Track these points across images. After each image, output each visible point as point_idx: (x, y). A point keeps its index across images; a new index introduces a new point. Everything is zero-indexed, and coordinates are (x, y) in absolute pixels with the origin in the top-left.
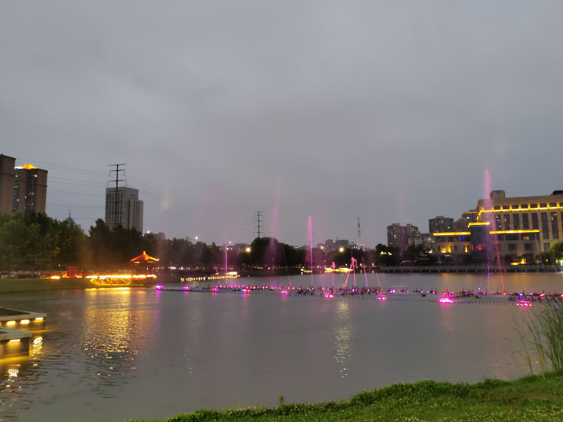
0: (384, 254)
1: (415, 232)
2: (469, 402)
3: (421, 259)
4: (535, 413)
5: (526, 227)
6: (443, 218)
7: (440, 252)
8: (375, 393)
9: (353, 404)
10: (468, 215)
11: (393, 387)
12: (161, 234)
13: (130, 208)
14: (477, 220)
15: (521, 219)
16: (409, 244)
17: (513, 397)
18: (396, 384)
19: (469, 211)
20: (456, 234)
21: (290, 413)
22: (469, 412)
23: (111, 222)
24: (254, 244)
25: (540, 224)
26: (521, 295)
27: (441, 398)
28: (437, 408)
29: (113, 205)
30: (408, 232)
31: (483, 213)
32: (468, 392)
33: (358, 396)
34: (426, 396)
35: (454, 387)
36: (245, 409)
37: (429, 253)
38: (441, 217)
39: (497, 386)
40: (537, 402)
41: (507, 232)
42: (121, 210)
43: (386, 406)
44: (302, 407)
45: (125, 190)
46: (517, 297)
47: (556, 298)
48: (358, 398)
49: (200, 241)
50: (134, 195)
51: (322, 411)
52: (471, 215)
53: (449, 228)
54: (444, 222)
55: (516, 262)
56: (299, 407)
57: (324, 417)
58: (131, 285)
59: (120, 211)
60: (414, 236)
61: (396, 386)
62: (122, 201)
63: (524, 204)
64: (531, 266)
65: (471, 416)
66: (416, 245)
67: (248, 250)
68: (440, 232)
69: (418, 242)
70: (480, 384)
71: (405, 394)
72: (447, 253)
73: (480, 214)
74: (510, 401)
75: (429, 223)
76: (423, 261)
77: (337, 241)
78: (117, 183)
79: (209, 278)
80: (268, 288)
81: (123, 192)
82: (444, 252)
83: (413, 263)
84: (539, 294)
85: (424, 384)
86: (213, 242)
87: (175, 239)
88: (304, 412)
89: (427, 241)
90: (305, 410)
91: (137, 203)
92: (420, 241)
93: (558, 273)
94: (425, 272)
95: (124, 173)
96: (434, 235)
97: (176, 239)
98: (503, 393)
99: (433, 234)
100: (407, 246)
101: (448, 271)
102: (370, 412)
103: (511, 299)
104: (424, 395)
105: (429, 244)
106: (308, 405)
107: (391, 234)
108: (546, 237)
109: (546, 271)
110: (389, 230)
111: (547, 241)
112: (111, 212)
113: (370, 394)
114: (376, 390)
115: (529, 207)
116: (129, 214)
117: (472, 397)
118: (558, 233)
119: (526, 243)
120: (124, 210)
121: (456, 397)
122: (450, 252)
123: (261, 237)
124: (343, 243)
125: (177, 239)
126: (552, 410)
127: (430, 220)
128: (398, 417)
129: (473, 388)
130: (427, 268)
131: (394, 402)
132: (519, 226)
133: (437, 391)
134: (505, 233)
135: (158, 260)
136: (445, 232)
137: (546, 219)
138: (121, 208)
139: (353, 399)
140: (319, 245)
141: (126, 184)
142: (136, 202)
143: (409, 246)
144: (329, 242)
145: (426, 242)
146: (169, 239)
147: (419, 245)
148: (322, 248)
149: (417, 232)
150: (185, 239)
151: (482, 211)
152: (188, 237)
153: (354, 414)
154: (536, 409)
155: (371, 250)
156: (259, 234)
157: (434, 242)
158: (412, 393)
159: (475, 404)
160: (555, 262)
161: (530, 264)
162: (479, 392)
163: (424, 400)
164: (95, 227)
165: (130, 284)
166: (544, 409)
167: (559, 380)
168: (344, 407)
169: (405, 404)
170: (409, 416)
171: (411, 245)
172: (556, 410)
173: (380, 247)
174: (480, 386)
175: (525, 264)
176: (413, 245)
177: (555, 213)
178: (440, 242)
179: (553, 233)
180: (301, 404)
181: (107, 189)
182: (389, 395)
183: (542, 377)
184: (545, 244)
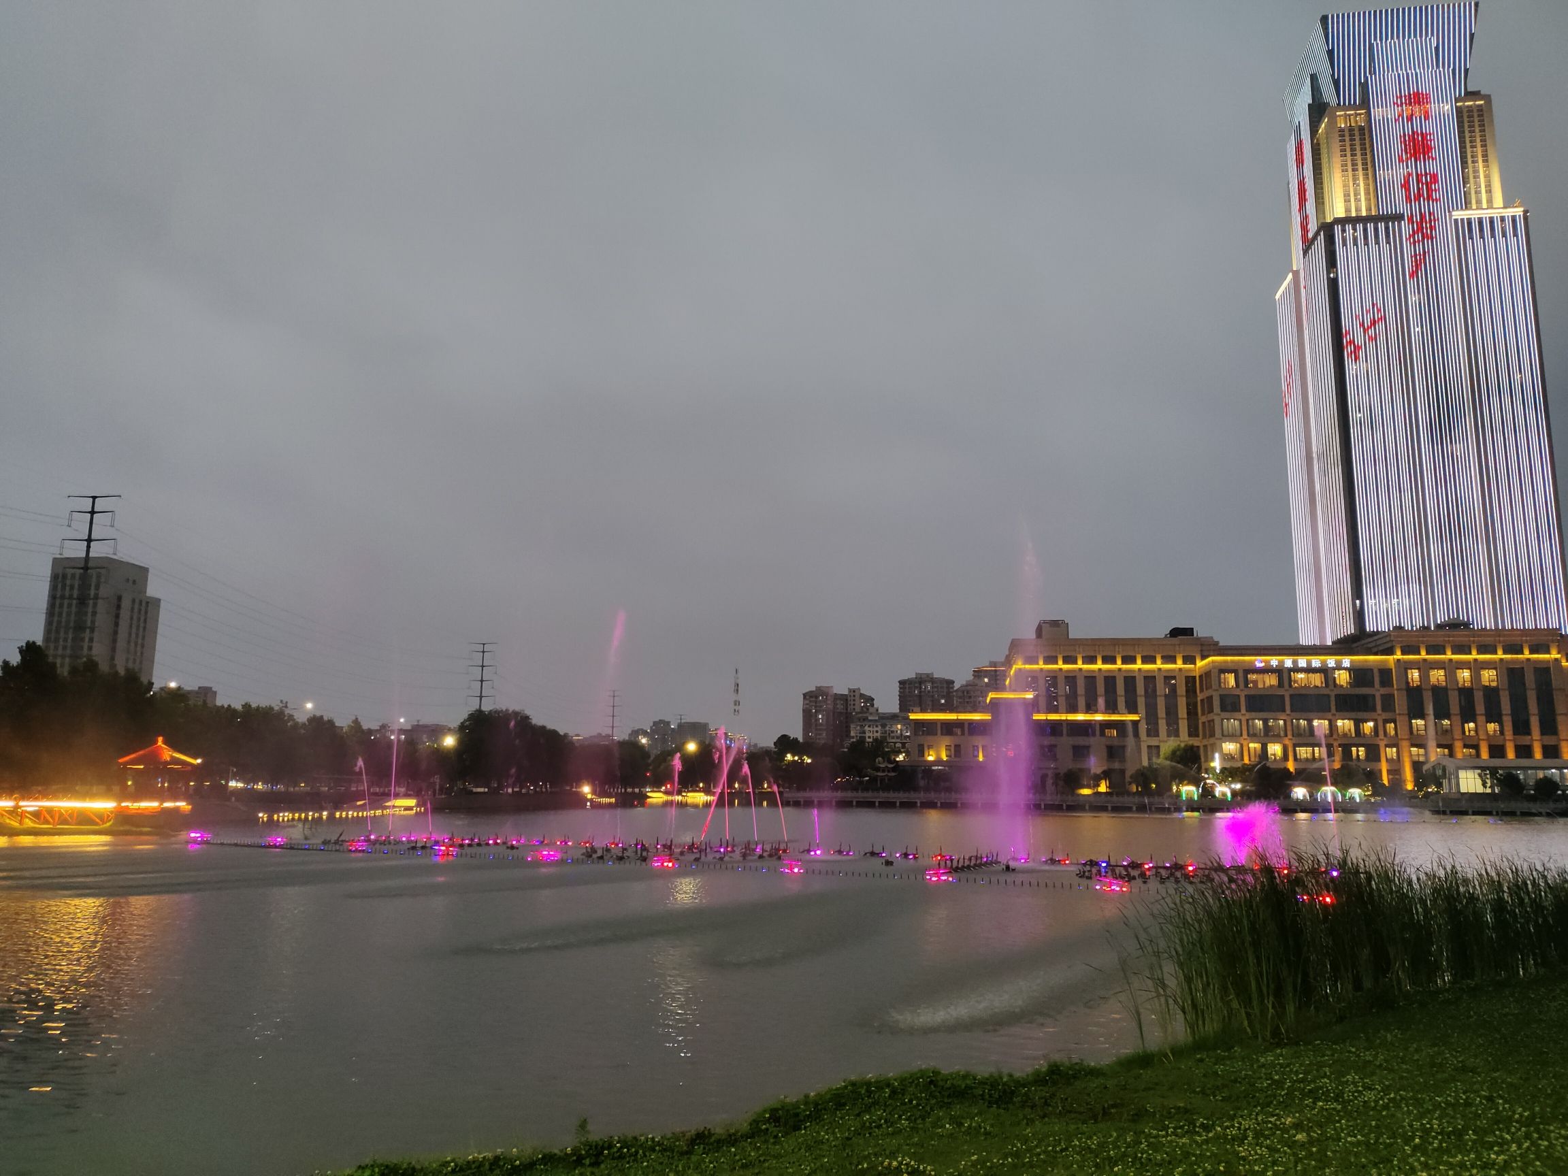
0: (794, 761)
1: (868, 709)
2: (1021, 1116)
3: (880, 774)
4: (1163, 1137)
5: (1111, 708)
6: (930, 679)
7: (921, 759)
8: (806, 1103)
9: (755, 1131)
10: (986, 674)
11: (846, 1087)
12: (206, 692)
13: (121, 616)
14: (1005, 684)
15: (1101, 689)
16: (853, 737)
17: (1110, 1102)
18: (853, 1078)
19: (988, 664)
20: (959, 718)
21: (603, 1162)
22: (1025, 1141)
23: (60, 652)
24: (467, 727)
25: (1141, 702)
26: (1104, 865)
27: (956, 1110)
28: (952, 1134)
29: (70, 606)
30: (850, 708)
31: (1020, 669)
32: (1013, 1092)
33: (765, 1111)
34: (923, 1107)
35: (983, 1083)
36: (489, 1155)
37: (898, 759)
38: (928, 675)
39: (1075, 1077)
40: (1165, 1113)
41: (1071, 717)
42: (93, 622)
43: (834, 1133)
44: (633, 1146)
45: (109, 564)
46: (1094, 870)
47: (1178, 874)
48: (767, 1116)
49: (318, 714)
50: (134, 582)
51: (682, 1154)
52: (993, 673)
53: (943, 701)
54: (932, 688)
55: (1088, 787)
56: (625, 1144)
57: (689, 1168)
58: (115, 828)
59: (89, 624)
60: (865, 719)
61: (853, 1084)
62: (96, 597)
63: (1109, 654)
64: (1121, 799)
65: (1029, 1150)
66: (868, 740)
67: (449, 741)
68: (923, 711)
69: (872, 733)
70: (1037, 1073)
71: (875, 1103)
72: (938, 762)
73: (1012, 672)
74: (1105, 1113)
75: (900, 688)
76: (882, 779)
77: (680, 726)
78: (88, 547)
79: (338, 815)
80: (504, 843)
81: (103, 571)
82: (931, 758)
83: (861, 782)
84: (1141, 865)
85: (918, 1079)
86: (354, 718)
87: (247, 706)
88: (639, 1157)
89: (892, 732)
90: (641, 1152)
91: (141, 602)
92: (877, 732)
93: (1176, 815)
94: (887, 805)
95: (113, 520)
96: (911, 718)
97: (250, 706)
98: (1089, 1095)
99: (909, 716)
100: (847, 743)
101: (939, 805)
102: (800, 1150)
103: (1081, 875)
104: (918, 1105)
105: (898, 738)
106: (647, 1139)
107: (811, 710)
108: (1153, 732)
109: (1150, 809)
110: (807, 702)
111: (1154, 742)
112: (63, 624)
113: (796, 1106)
114: (807, 1096)
115: (1119, 661)
116: (116, 633)
117: (1023, 1105)
118: (1178, 724)
119: (1109, 743)
120: (102, 620)
121: (989, 1107)
122: (945, 758)
123: (486, 708)
124: (696, 729)
125: (254, 705)
126: (1197, 1129)
127: (900, 682)
128: (866, 1158)
129: (1024, 1086)
130: (892, 796)
131: (853, 1124)
132: (1096, 705)
133: (946, 1094)
134: (1067, 720)
135: (199, 761)
136: (934, 711)
137: (1155, 690)
138: (94, 613)
139: (754, 1121)
140: (636, 733)
141: (115, 548)
142: (137, 601)
143: (853, 742)
144: (660, 728)
145: (892, 735)
146: (229, 706)
147: (876, 740)
148: (644, 741)
149: (871, 710)
150: (276, 708)
151: (1019, 665)
152: (287, 702)
153: (761, 1155)
154: (1166, 1128)
155: (762, 748)
156: (481, 700)
157: (908, 734)
158: (890, 1101)
159: (1033, 1121)
160: (1171, 789)
161: (1118, 794)
162: (1038, 1094)
163: (920, 1116)
164: (15, 664)
165: (111, 826)
166: (1182, 1127)
167: (1201, 1060)
168: (732, 1139)
169: (879, 1127)
170: (893, 1155)
171: (858, 741)
172: (1206, 1128)
173: (785, 743)
174: (1039, 1080)
175: (1106, 793)
176: (862, 741)
177: (1174, 678)
178: (923, 734)
179: (1168, 724)
180: (630, 1135)
181: (55, 560)
182: (840, 1106)
183: (1166, 1056)
184: (1149, 747)
